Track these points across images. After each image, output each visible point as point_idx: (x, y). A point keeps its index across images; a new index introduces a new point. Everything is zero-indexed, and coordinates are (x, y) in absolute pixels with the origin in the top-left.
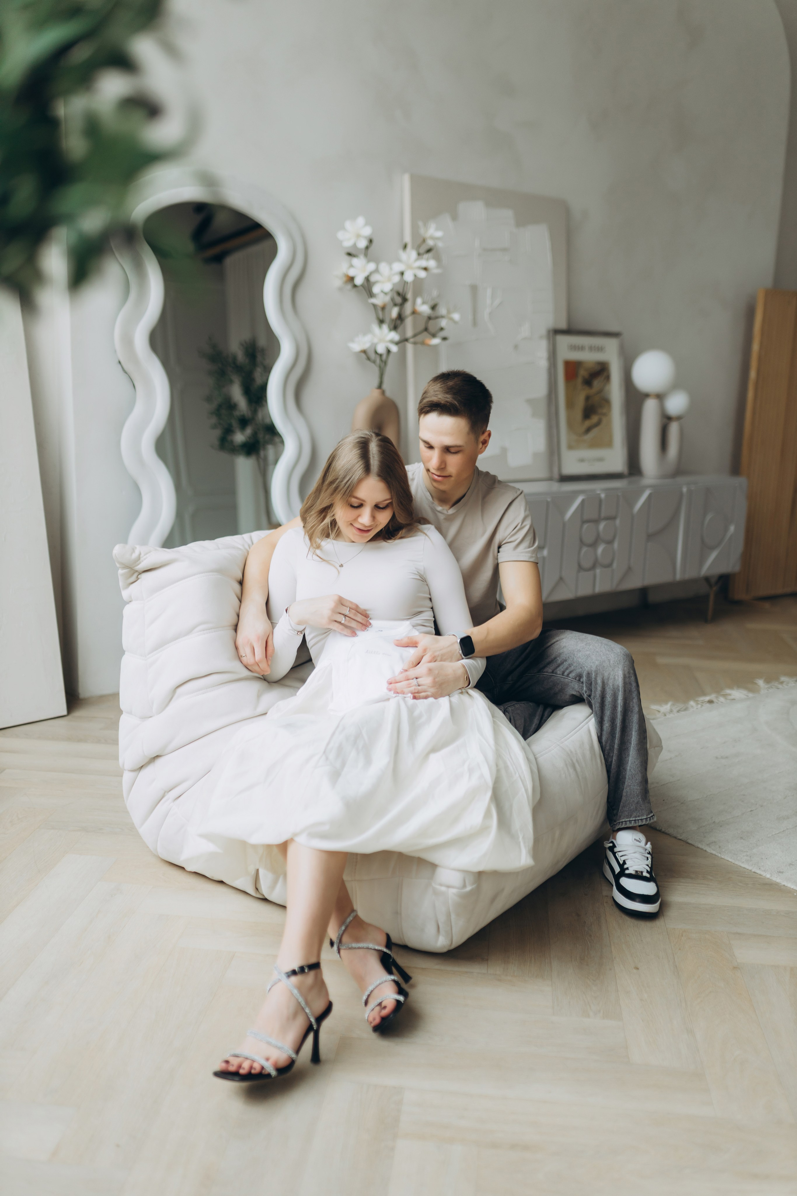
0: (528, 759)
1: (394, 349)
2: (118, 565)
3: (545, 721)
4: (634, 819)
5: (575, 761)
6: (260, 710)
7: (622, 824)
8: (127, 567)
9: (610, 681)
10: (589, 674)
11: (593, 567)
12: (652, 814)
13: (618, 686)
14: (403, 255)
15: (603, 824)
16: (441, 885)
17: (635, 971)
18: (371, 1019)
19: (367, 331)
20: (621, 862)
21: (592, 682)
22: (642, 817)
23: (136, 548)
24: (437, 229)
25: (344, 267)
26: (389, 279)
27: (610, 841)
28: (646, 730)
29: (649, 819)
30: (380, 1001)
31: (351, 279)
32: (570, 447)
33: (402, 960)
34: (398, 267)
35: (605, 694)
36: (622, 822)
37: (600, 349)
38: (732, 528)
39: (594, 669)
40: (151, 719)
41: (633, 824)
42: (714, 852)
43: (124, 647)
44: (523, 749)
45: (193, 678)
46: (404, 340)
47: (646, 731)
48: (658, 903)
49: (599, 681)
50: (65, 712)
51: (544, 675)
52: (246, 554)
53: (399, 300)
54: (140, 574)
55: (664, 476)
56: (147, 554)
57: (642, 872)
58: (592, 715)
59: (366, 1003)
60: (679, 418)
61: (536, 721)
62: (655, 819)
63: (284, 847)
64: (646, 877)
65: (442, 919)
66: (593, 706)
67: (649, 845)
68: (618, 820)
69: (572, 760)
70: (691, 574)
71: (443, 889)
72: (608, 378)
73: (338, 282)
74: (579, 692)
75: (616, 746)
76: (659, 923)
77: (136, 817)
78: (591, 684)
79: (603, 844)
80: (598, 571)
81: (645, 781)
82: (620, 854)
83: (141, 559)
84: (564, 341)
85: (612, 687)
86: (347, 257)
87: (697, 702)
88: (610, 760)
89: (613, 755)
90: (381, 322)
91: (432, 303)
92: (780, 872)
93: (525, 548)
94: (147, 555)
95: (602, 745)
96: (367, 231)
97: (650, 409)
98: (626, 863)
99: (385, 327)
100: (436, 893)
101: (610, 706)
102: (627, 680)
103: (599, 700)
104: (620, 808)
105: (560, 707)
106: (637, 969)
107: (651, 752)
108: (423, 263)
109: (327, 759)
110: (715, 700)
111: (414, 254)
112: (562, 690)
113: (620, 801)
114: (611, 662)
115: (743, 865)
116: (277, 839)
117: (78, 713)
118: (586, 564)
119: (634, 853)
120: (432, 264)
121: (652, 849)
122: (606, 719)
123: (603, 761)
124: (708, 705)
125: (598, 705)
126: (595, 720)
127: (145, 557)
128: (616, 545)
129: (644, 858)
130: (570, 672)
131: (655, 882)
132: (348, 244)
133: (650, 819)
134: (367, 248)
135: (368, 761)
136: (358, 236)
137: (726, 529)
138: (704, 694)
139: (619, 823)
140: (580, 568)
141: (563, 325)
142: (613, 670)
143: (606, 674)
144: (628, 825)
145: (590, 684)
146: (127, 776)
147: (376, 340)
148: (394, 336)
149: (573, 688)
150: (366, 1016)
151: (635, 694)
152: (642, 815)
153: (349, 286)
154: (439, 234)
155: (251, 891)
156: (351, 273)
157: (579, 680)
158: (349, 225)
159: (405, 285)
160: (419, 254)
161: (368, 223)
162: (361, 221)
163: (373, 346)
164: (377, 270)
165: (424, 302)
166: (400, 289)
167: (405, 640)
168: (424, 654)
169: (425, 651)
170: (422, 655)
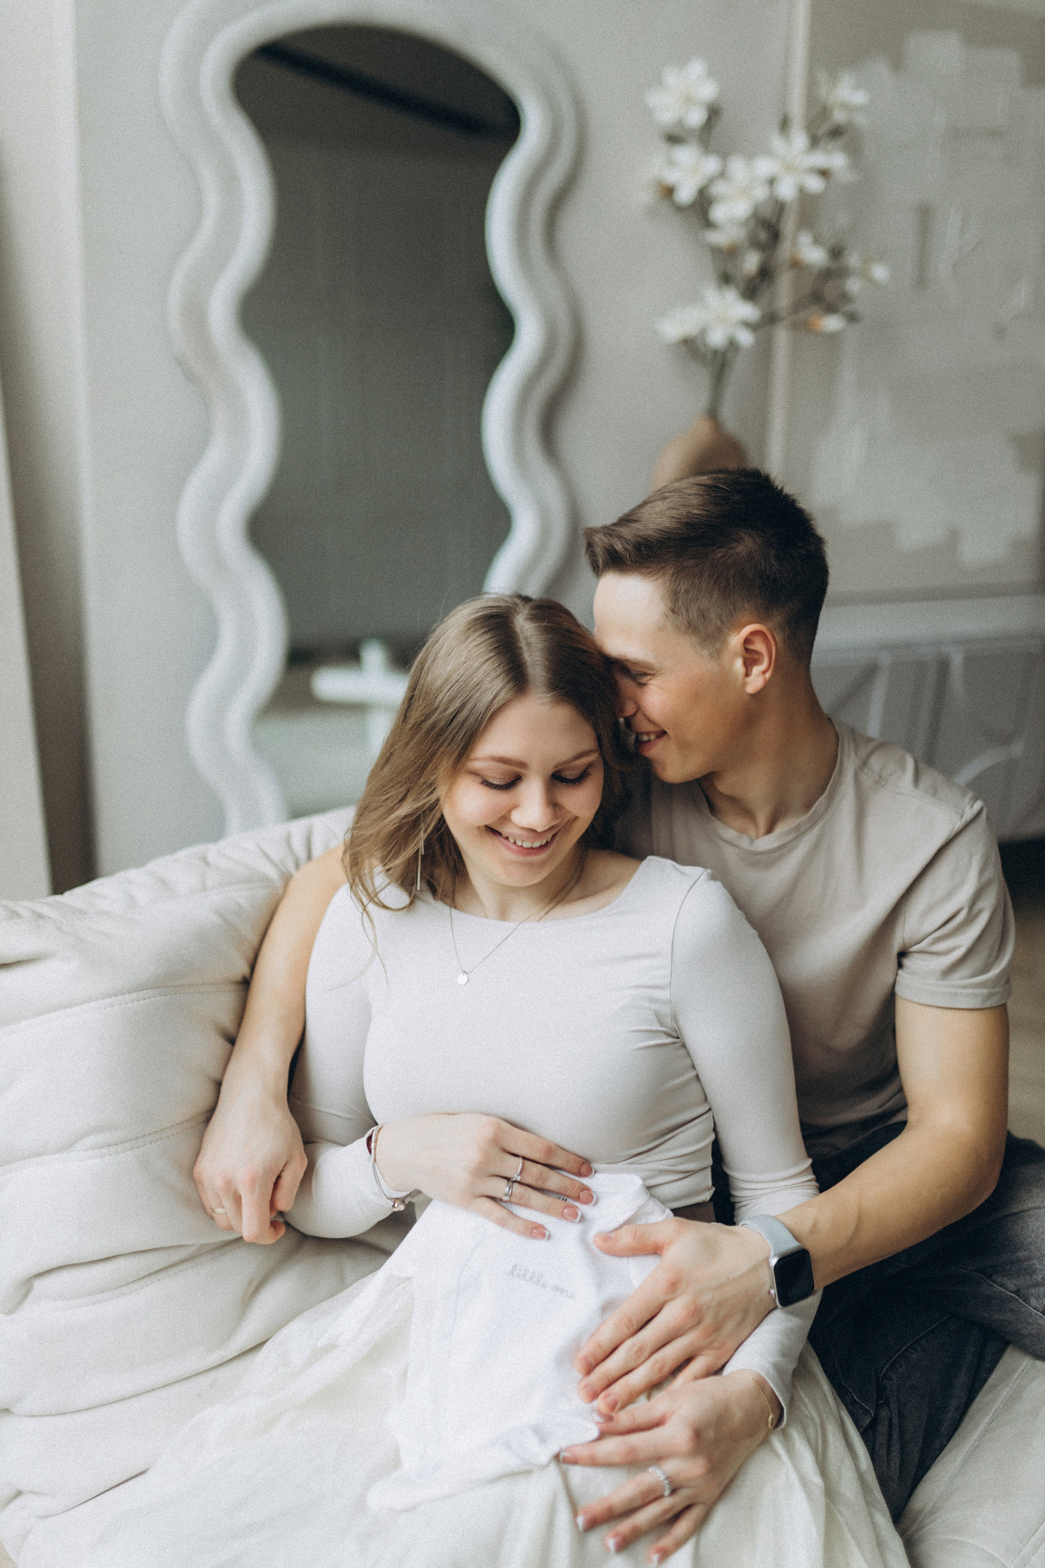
3: (985, 1380)
14: (777, 142)
19: (694, 298)
24: (857, 86)
25: (657, 165)
26: (747, 193)
31: (669, 192)
34: (765, 167)
45: (65, 1262)
46: (770, 320)
51: (993, 1289)
52: (280, 891)
53: (763, 236)
73: (645, 197)
86: (666, 145)
90: (726, 279)
91: (833, 243)
93: (976, 975)
96: (708, 91)
99: (732, 292)
108: (819, 159)
111: (799, 139)
120: (837, 161)
132: (667, 116)
134: (707, 125)
136: (689, 100)
147: (709, 320)
148: (748, 311)
153: (665, 207)
154: (859, 98)
156: (671, 177)
158: (672, 78)
159: (780, 207)
160: (814, 142)
161: (712, 73)
162: (697, 68)
163: (703, 332)
164: (722, 174)
165: (817, 241)
166: (768, 213)
167: (626, 1238)
168: (668, 1297)
169: (674, 1287)
170: (662, 1298)
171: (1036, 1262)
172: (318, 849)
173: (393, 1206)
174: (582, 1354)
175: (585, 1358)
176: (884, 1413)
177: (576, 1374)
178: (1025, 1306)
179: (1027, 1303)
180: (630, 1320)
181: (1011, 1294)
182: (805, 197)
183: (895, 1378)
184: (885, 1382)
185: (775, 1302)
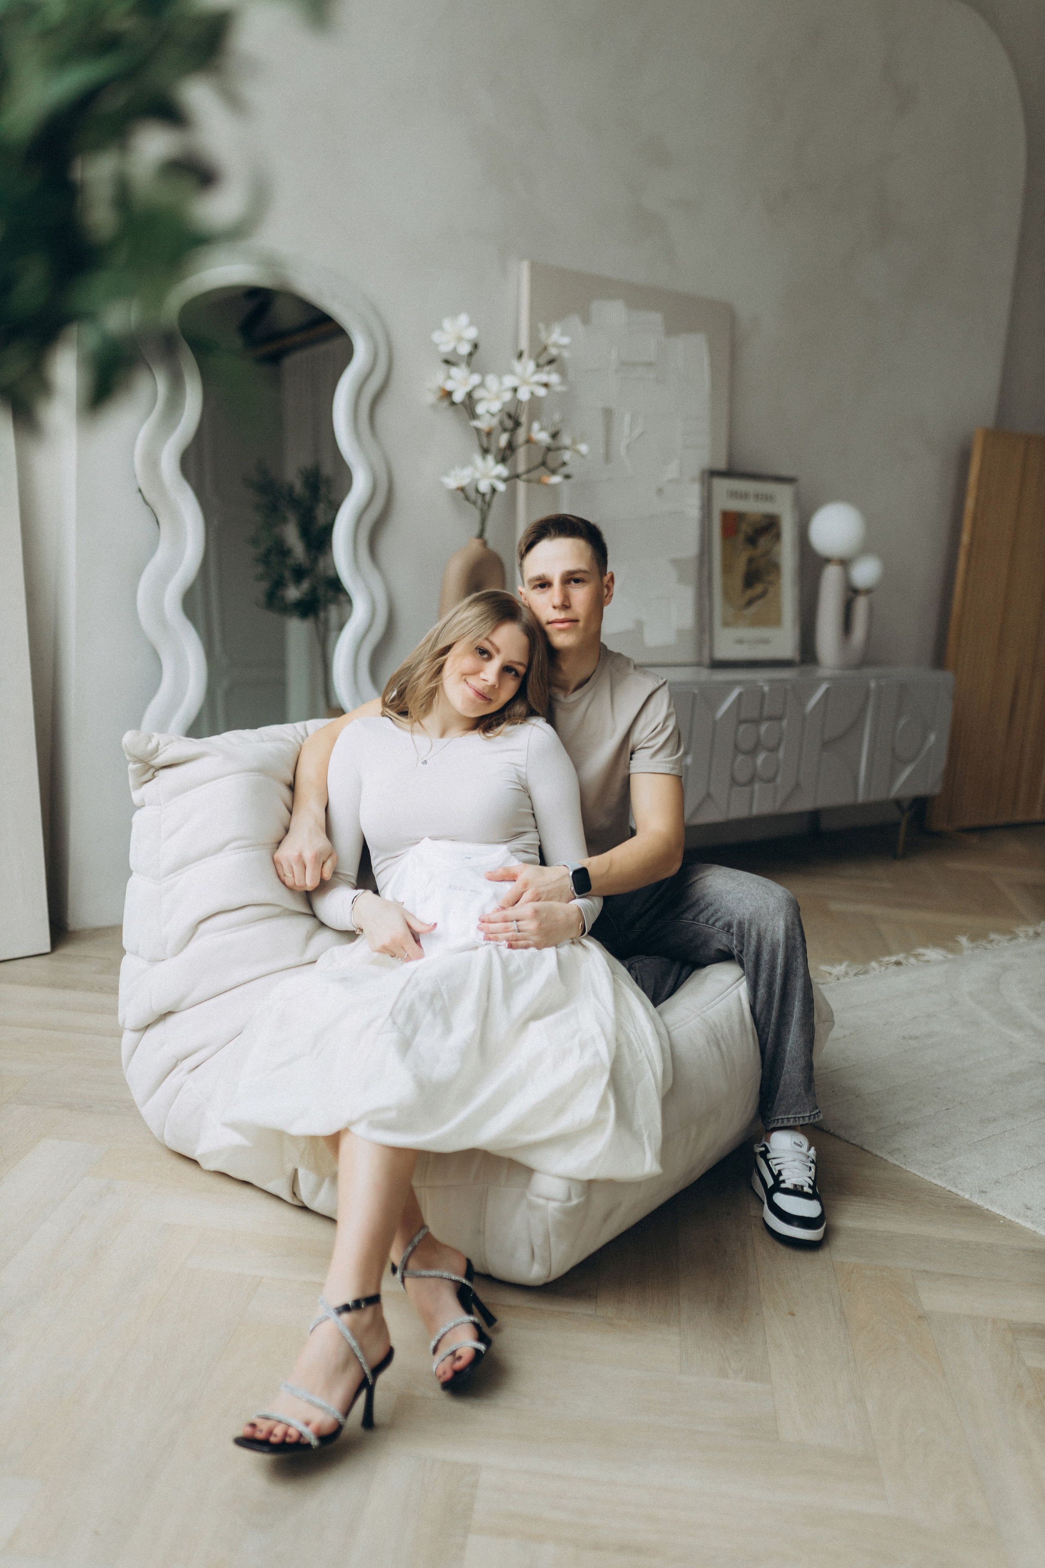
0: (658, 1033)
1: (501, 487)
2: (128, 758)
3: (683, 982)
4: (793, 1116)
5: (719, 1036)
6: (308, 956)
7: (778, 1123)
8: (141, 760)
9: (768, 933)
10: (740, 924)
11: (751, 782)
12: (818, 1111)
13: (778, 941)
14: (518, 367)
15: (753, 1122)
16: (538, 1196)
17: (789, 1317)
18: (440, 1372)
19: (467, 462)
20: (776, 1173)
21: (744, 934)
22: (804, 1114)
23: (153, 736)
24: (563, 334)
25: (439, 378)
26: (498, 397)
27: (761, 1145)
28: (813, 999)
29: (813, 1116)
30: (454, 1349)
31: (449, 394)
32: (726, 624)
33: (484, 1294)
34: (510, 381)
35: (761, 951)
36: (778, 1120)
37: (768, 498)
38: (932, 738)
39: (747, 917)
40: (163, 962)
41: (791, 1123)
42: (897, 1163)
43: (132, 867)
44: (652, 1018)
45: (219, 911)
46: (514, 477)
47: (813, 1001)
48: (822, 1229)
49: (754, 934)
50: (48, 949)
51: (683, 923)
52: (299, 749)
53: (509, 424)
54: (157, 770)
55: (845, 667)
56: (166, 745)
57: (802, 1187)
58: (744, 977)
59: (435, 1350)
60: (868, 591)
61: (670, 982)
62: (821, 1117)
63: (334, 1140)
64: (807, 1193)
65: (538, 1241)
66: (745, 966)
67: (812, 1151)
68: (773, 1117)
69: (715, 1036)
70: (878, 794)
71: (541, 1201)
72: (778, 536)
73: (431, 398)
74: (727, 946)
75: (773, 1020)
76: (822, 1255)
77: (138, 1092)
78: (743, 937)
79: (753, 1148)
80: (757, 786)
81: (809, 1066)
82: (775, 1162)
83: (160, 751)
84: (722, 485)
85: (770, 941)
86: (444, 366)
87: (880, 963)
88: (764, 1037)
89: (769, 1031)
90: (485, 451)
91: (553, 429)
92: (983, 1192)
93: (666, 757)
94: (167, 747)
95: (756, 1016)
96: (472, 333)
97: (831, 578)
98: (782, 1173)
99: (490, 459)
100: (531, 1207)
101: (766, 966)
102: (790, 933)
103: (753, 959)
104: (776, 1101)
105: (703, 965)
106: (793, 1315)
107: (819, 1028)
108: (543, 377)
109: (394, 1023)
110: (904, 962)
111: (531, 366)
112: (705, 943)
113: (776, 1092)
114: (771, 909)
115: (933, 1181)
116: (326, 1129)
117: (65, 951)
118: (742, 777)
119: (793, 1161)
120: (554, 378)
121: (817, 1157)
122: (762, 982)
123: (757, 1038)
124: (895, 968)
125: (751, 964)
126: (747, 983)
127: (165, 748)
128: (781, 754)
129: (806, 1168)
130: (716, 920)
131: (819, 1200)
132: (446, 348)
133: (814, 1118)
134: (471, 354)
135: (448, 1029)
136: (460, 339)
137: (925, 738)
138: (890, 953)
139: (774, 1120)
140: (734, 781)
141: (722, 465)
142: (772, 919)
143: (763, 925)
144: (786, 1124)
145: (741, 937)
146: (128, 1038)
147: (477, 475)
148: (502, 470)
149: (721, 941)
150: (434, 1367)
151: (799, 952)
152: (804, 1112)
153: (445, 404)
154: (565, 341)
155: (287, 1196)
156: (449, 386)
157: (728, 931)
158: (447, 324)
159: (519, 405)
160: (538, 366)
161: (473, 323)
162: (464, 319)
163: (474, 483)
164: (482, 385)
165: (543, 428)
166: (512, 409)
168: (524, 889)
169: (526, 885)
170: (521, 889)
171: (701, 901)
180: (508, 900)
182: (534, 398)
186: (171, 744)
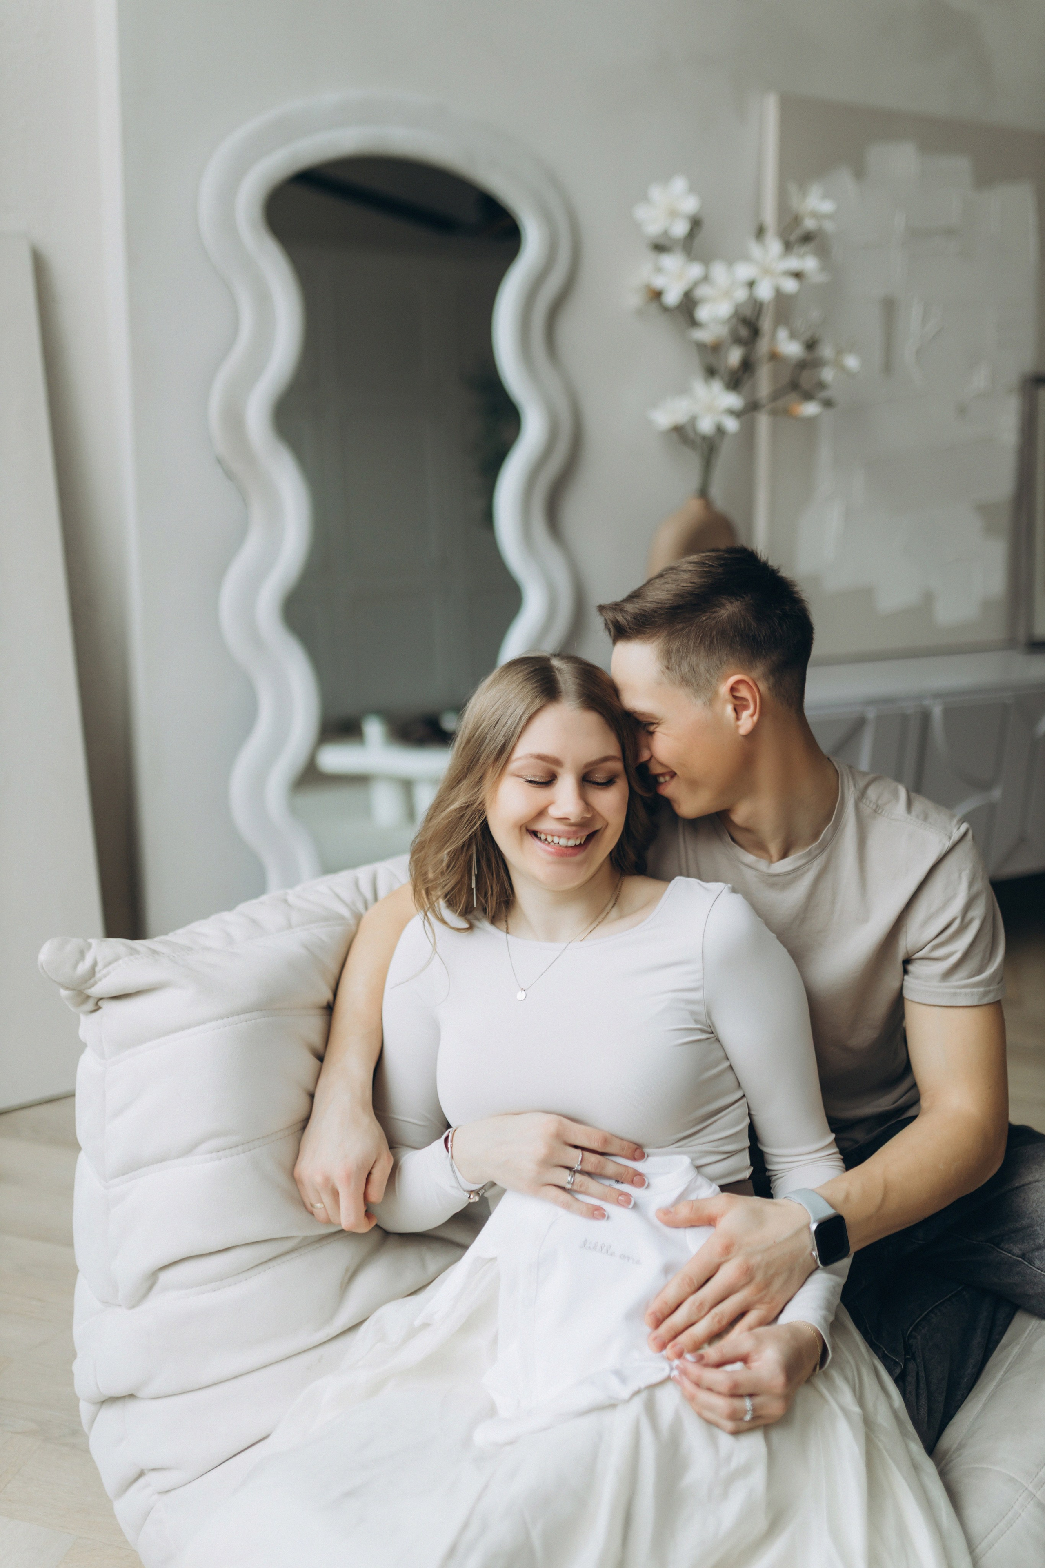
2: (52, 981)
8: (72, 986)
14: (755, 250)
19: (683, 390)
23: (89, 946)
24: (825, 196)
25: (645, 271)
31: (657, 295)
34: (744, 271)
40: (115, 1309)
46: (752, 407)
53: (744, 332)
54: (98, 1003)
56: (109, 964)
73: (634, 300)
77: (106, 1478)
83: (98, 975)
86: (653, 254)
90: (711, 372)
91: (808, 336)
93: (971, 976)
94: (110, 968)
96: (690, 205)
99: (717, 386)
108: (793, 263)
111: (775, 246)
120: (809, 264)
127: (104, 972)
132: (654, 228)
134: (690, 235)
136: (673, 214)
147: (698, 409)
148: (733, 400)
153: (653, 308)
154: (827, 207)
156: (659, 282)
158: (656, 193)
159: (758, 307)
160: (788, 247)
161: (693, 189)
162: (679, 185)
163: (693, 420)
164: (706, 279)
165: (793, 336)
166: (748, 312)
167: (684, 1212)
168: (723, 1259)
169: (728, 1250)
170: (717, 1260)
172: (382, 893)
173: (469, 1197)
174: (650, 1311)
175: (654, 1313)
176: (912, 1366)
177: (646, 1329)
178: (1031, 1268)
179: (1032, 1265)
180: (691, 1280)
181: (1017, 1258)
182: (780, 296)
183: (919, 1337)
184: (911, 1341)
185: (816, 1261)
186: (115, 965)
